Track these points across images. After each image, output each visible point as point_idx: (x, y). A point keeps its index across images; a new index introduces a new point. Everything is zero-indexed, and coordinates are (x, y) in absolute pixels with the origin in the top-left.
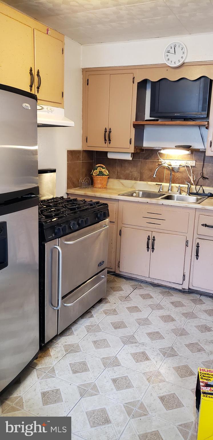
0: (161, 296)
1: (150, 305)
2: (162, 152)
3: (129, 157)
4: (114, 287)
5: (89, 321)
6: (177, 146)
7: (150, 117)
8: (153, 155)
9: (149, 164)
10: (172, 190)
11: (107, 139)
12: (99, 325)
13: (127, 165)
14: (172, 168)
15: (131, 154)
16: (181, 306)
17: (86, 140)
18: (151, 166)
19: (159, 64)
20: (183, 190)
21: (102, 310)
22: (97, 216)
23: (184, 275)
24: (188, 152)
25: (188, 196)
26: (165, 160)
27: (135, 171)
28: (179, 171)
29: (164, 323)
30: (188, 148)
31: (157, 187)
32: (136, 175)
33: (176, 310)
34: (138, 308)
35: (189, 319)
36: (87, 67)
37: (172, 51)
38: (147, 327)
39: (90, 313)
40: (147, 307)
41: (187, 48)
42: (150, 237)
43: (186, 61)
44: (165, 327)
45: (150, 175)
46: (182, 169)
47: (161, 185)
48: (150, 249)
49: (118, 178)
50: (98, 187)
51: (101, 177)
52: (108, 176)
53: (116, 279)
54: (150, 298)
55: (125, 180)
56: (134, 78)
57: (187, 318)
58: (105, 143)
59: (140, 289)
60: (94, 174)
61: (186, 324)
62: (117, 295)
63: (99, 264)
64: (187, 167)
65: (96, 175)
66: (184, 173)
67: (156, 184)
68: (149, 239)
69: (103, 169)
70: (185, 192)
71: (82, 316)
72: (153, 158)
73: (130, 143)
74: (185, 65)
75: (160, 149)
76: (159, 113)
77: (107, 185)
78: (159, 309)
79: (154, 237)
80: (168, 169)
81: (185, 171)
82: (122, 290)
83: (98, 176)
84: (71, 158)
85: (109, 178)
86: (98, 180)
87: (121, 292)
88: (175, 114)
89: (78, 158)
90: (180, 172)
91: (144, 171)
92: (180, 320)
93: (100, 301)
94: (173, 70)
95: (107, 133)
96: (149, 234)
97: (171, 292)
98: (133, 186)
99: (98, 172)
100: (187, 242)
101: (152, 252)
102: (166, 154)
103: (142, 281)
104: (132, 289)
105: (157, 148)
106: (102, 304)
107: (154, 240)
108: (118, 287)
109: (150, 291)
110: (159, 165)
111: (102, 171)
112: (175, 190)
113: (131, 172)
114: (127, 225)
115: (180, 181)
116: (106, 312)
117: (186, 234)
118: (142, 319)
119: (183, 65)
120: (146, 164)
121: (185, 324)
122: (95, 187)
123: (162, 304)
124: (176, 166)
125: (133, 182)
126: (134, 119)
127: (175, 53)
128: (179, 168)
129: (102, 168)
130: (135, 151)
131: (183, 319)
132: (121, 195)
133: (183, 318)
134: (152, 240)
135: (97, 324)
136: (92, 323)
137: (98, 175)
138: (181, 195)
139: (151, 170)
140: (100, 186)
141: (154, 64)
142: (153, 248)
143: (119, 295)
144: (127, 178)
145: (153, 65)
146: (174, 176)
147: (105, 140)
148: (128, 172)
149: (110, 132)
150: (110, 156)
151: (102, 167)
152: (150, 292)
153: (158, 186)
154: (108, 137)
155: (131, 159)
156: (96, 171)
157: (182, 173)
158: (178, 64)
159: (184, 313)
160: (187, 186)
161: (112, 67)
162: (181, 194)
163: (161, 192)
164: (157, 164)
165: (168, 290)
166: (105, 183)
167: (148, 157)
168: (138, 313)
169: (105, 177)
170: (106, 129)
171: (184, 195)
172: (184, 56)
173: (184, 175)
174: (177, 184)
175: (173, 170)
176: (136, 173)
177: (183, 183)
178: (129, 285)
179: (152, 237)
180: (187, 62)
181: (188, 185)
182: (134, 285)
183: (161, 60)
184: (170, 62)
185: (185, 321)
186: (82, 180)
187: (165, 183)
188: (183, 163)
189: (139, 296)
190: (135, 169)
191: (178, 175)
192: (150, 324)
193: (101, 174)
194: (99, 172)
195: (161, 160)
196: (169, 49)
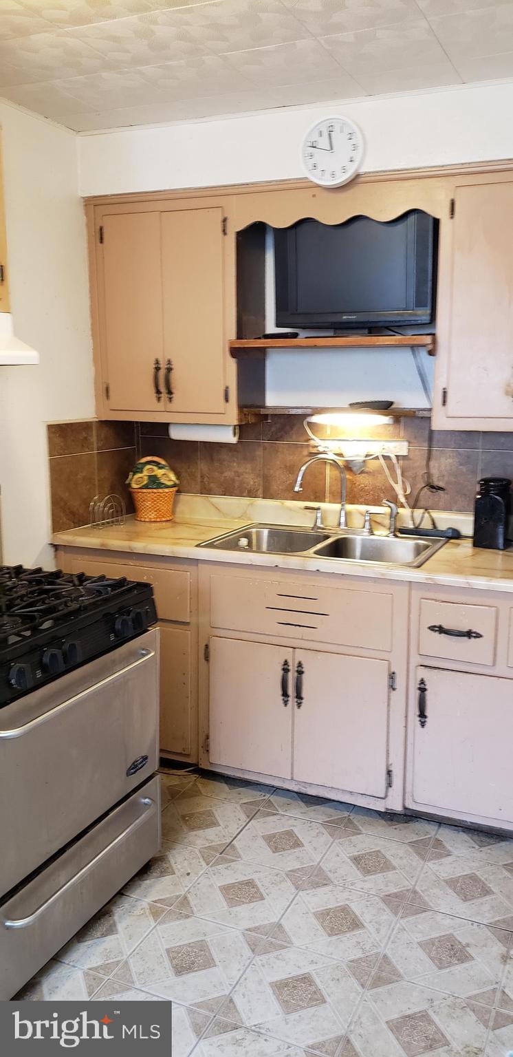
0: (326, 837)
1: (292, 875)
2: (315, 419)
3: (229, 437)
4: (191, 816)
5: (100, 949)
6: (353, 404)
7: (277, 326)
8: (295, 429)
9: (284, 452)
10: (349, 523)
11: (162, 388)
12: (131, 961)
13: (224, 455)
14: (347, 461)
15: (235, 429)
16: (382, 870)
17: (106, 392)
18: (290, 458)
19: (290, 180)
20: (378, 521)
21: (145, 903)
22: (113, 630)
23: (389, 773)
24: (385, 420)
25: (392, 539)
26: (327, 442)
27: (247, 471)
28: (367, 470)
29: (329, 939)
30: (384, 407)
31: (307, 513)
32: (252, 483)
33: (367, 886)
34: (254, 886)
35: (401, 918)
36: (95, 195)
37: (323, 142)
38: (277, 958)
39: (107, 916)
40: (281, 882)
41: (363, 135)
42: (290, 663)
43: (362, 170)
44: (332, 954)
45: (288, 482)
46: (372, 465)
47: (318, 509)
48: (290, 699)
49: (206, 490)
50: (147, 520)
51: (155, 491)
52: (175, 489)
53: (199, 785)
54: (294, 848)
55: (224, 495)
56: (225, 220)
57: (396, 914)
58: (159, 399)
59: (269, 814)
60: (134, 486)
61: (392, 938)
62: (198, 842)
63: (130, 769)
64: (386, 458)
65: (140, 488)
66: (379, 476)
67: (307, 508)
68: (286, 670)
69: (160, 471)
70: (384, 526)
71: (82, 934)
72: (294, 437)
73: (227, 400)
74: (362, 179)
75: (309, 411)
76: (300, 314)
77: (173, 513)
78: (316, 885)
79: (300, 665)
80: (335, 464)
81: (380, 471)
82: (214, 824)
83: (144, 491)
84: (62, 444)
85: (178, 491)
86: (148, 501)
87: (211, 833)
88: (345, 317)
89: (85, 443)
90: (367, 473)
91: (271, 472)
92: (376, 922)
93: (145, 871)
94: (332, 196)
95: (162, 373)
96: (287, 654)
97: (356, 819)
98: (245, 512)
99: (146, 478)
100: (392, 676)
101: (296, 707)
102: (326, 425)
103: (275, 790)
104: (243, 817)
105: (300, 412)
106: (148, 882)
107: (300, 673)
108: (204, 813)
109: (295, 819)
110: (312, 454)
111: (155, 476)
112: (357, 522)
113: (239, 476)
114: (224, 631)
115: (370, 497)
116: (156, 912)
117: (388, 654)
118: (265, 926)
119: (355, 181)
120: (277, 451)
121: (389, 938)
122: (138, 519)
123: (326, 867)
124: (357, 456)
125: (245, 501)
126: (232, 334)
127: (332, 149)
128: (364, 461)
129: (155, 468)
130: (240, 420)
131: (385, 917)
132: (203, 547)
133: (387, 916)
134: (296, 674)
135: (125, 957)
136: (108, 958)
137: (146, 487)
138: (372, 537)
139: (292, 469)
140: (152, 516)
141: (276, 181)
142: (299, 696)
143: (204, 842)
144: (229, 490)
145: (274, 183)
146: (353, 483)
147: (158, 392)
148: (228, 474)
149: (169, 370)
150: (176, 434)
151: (157, 464)
152: (295, 823)
153: (311, 513)
154: (163, 383)
155: (234, 440)
156: (140, 475)
157: (374, 475)
158: (341, 179)
159: (389, 896)
160: (387, 510)
161: (165, 191)
162: (373, 535)
163: (320, 528)
164: (305, 453)
165: (346, 814)
166: (165, 507)
167: (279, 434)
168: (252, 905)
169: (166, 490)
170: (157, 362)
171: (382, 534)
172: (358, 157)
173: (379, 482)
174: (361, 504)
175: (348, 467)
176: (252, 476)
177: (377, 502)
178: (237, 803)
179: (296, 665)
180: (366, 173)
181: (392, 510)
182: (251, 803)
183: (294, 168)
184: (318, 172)
185: (392, 926)
186: (99, 504)
187: (330, 502)
188: (377, 449)
189: (262, 843)
190: (249, 466)
191: (363, 480)
192: (287, 947)
193: (154, 482)
194: (150, 477)
195: (316, 441)
196: (315, 137)
